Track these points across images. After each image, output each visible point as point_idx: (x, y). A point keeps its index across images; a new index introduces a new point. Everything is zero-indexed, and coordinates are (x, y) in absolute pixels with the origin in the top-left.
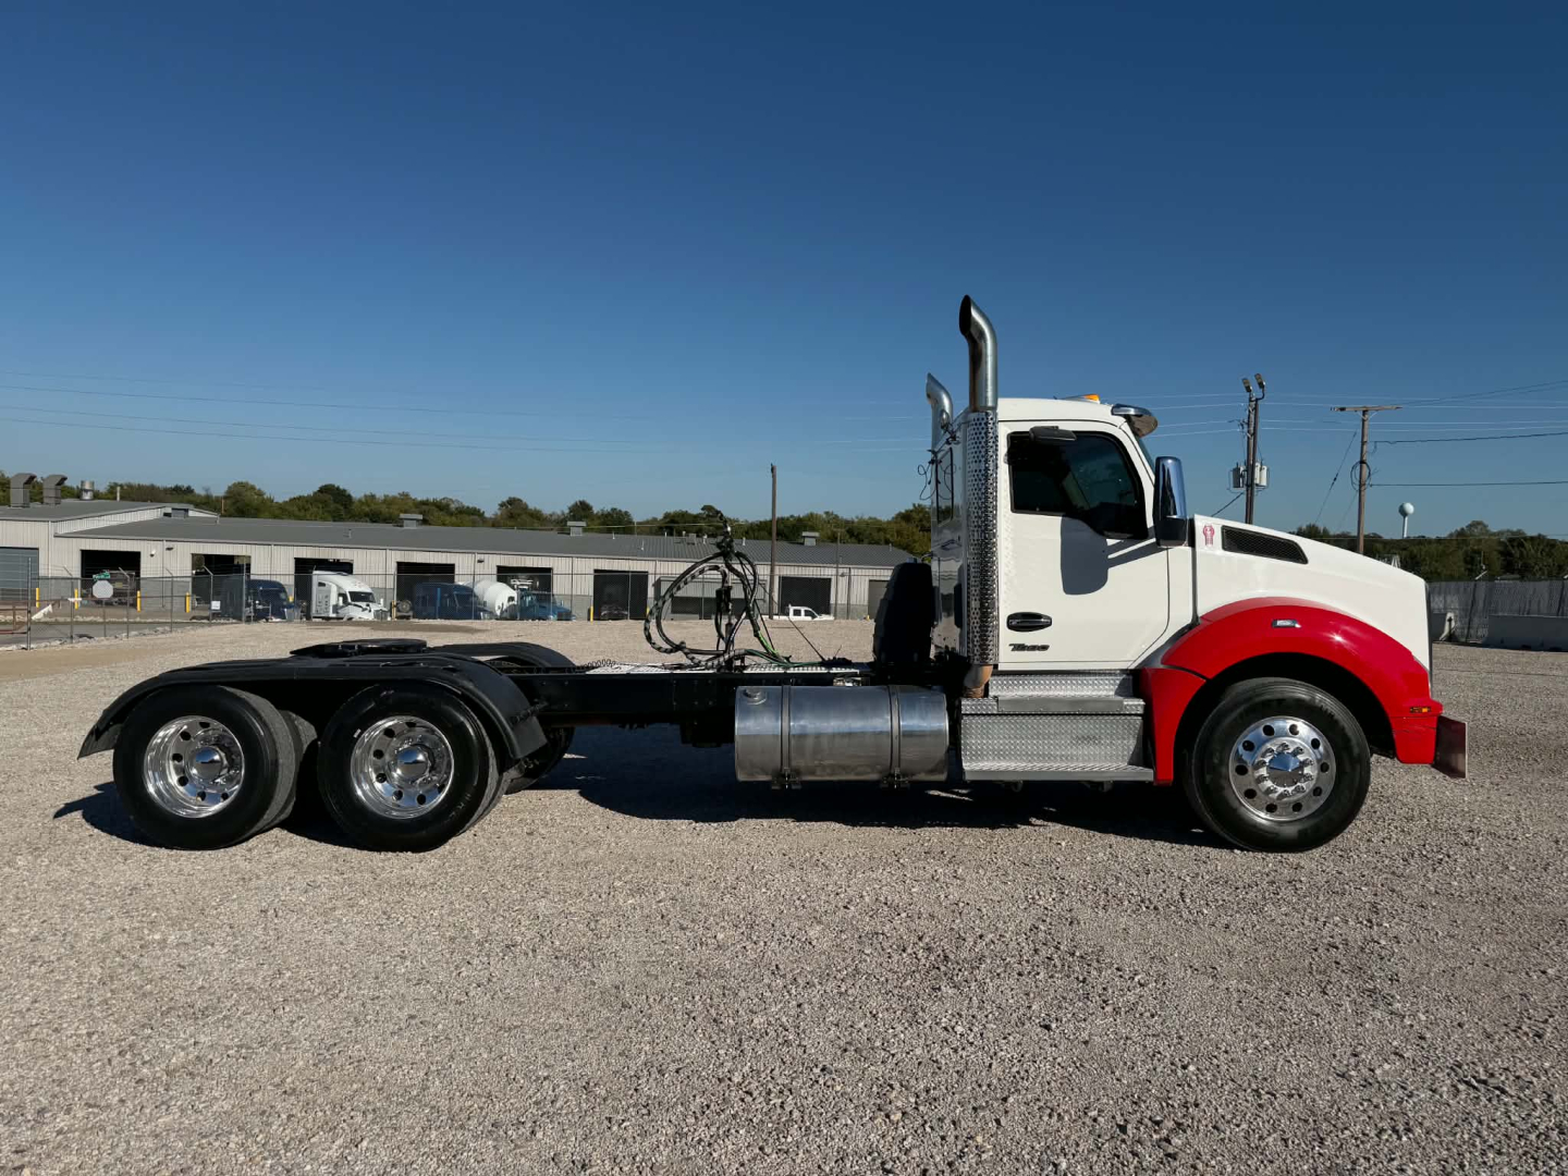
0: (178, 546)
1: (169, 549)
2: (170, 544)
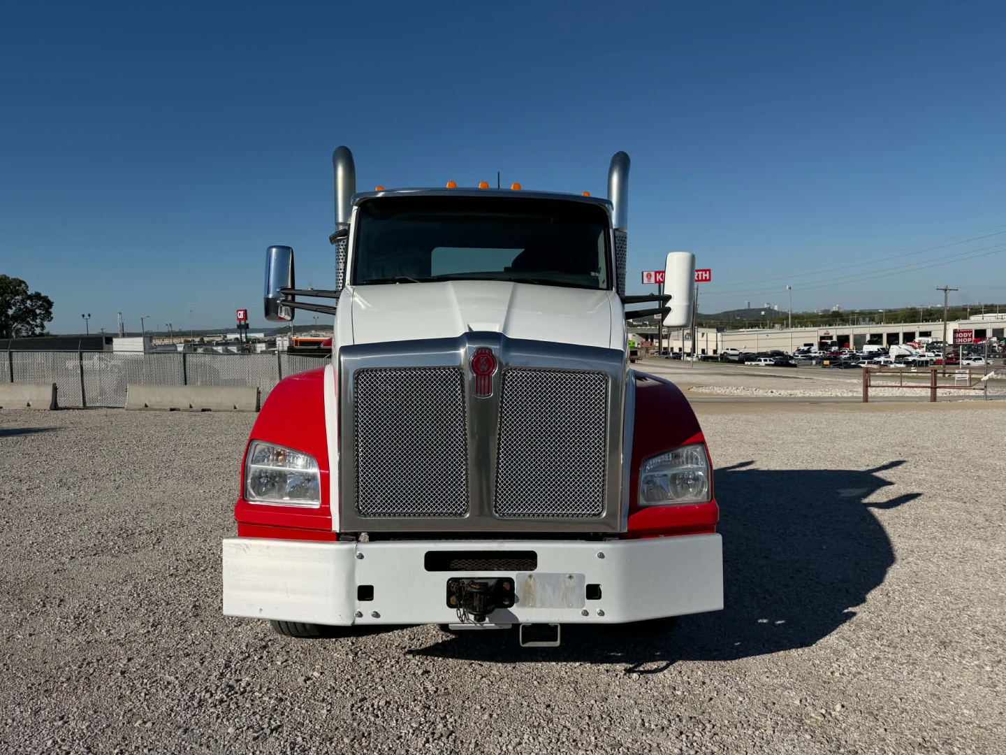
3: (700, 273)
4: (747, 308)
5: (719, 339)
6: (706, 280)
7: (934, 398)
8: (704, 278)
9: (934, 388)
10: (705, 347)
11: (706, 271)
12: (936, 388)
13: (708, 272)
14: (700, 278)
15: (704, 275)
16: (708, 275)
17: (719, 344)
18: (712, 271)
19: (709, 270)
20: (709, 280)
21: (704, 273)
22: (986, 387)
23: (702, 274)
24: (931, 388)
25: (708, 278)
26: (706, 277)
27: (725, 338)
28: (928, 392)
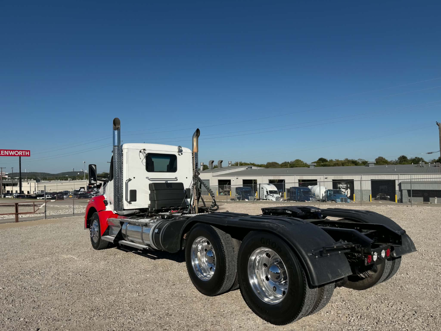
0: (239, 177)
1: (237, 178)
2: (237, 177)
3: (24, 152)
4: (73, 171)
5: (36, 186)
6: (27, 156)
7: (17, 220)
8: (26, 155)
9: (17, 213)
10: (29, 190)
11: (27, 151)
12: (18, 214)
13: (28, 152)
14: (24, 154)
15: (26, 153)
16: (28, 153)
17: (36, 188)
18: (30, 152)
19: (29, 151)
20: (29, 156)
21: (26, 152)
22: (45, 211)
23: (25, 153)
24: (15, 214)
25: (28, 155)
26: (27, 154)
27: (39, 185)
28: (13, 217)
